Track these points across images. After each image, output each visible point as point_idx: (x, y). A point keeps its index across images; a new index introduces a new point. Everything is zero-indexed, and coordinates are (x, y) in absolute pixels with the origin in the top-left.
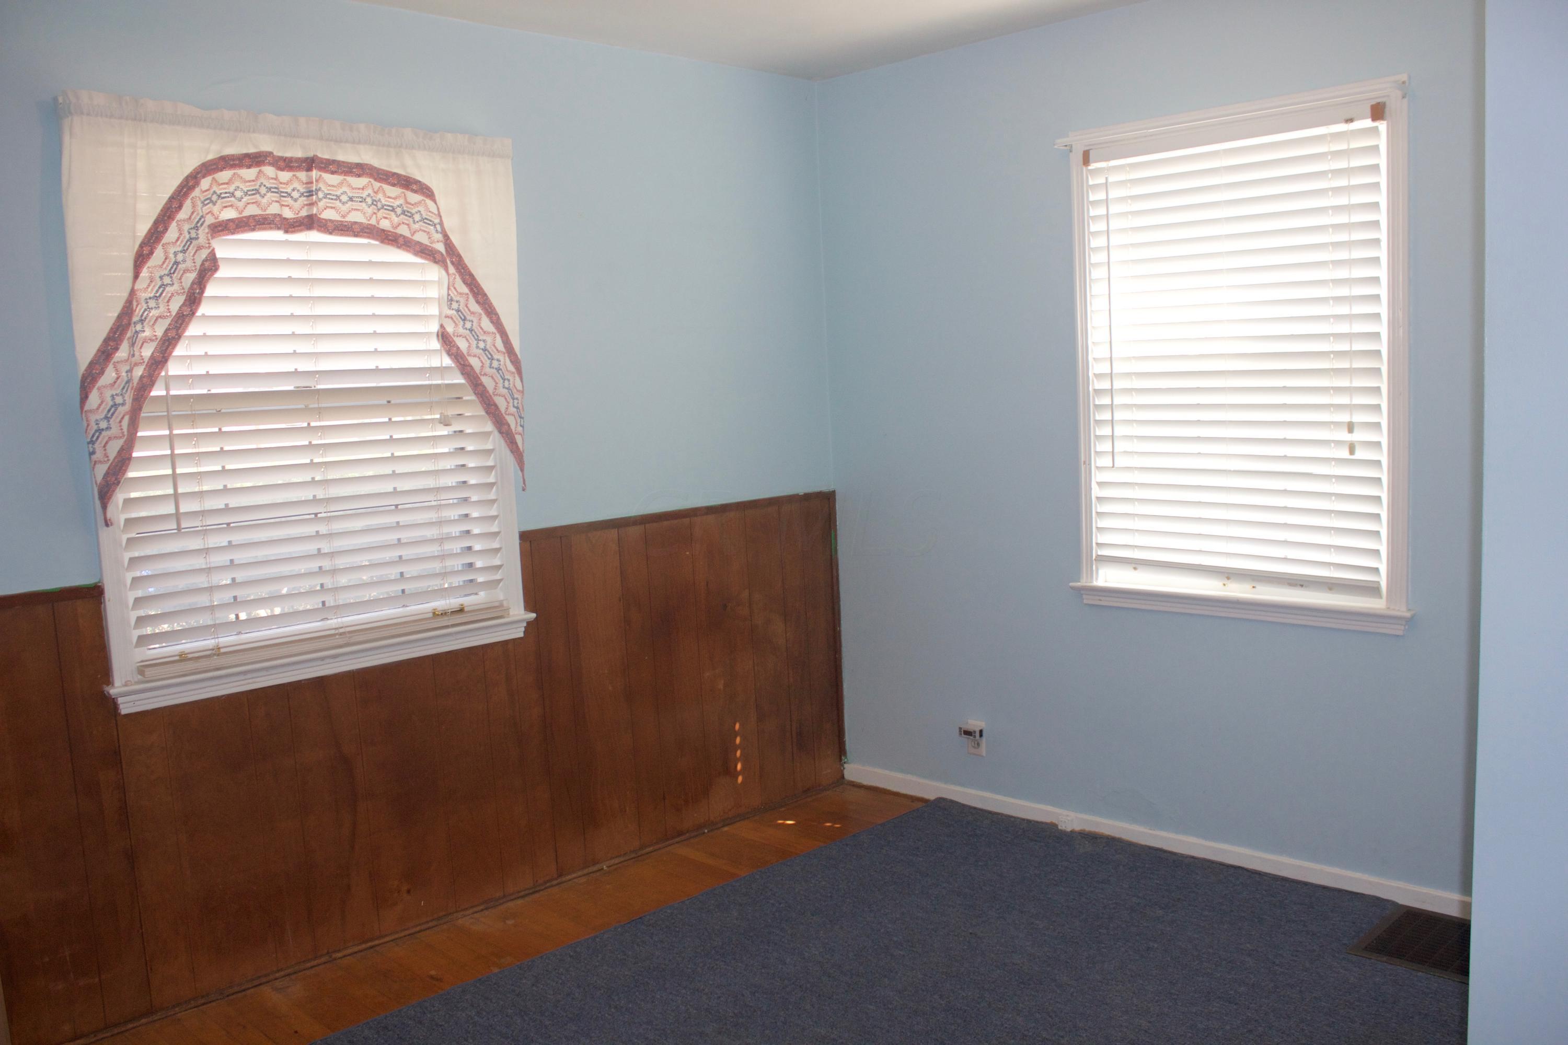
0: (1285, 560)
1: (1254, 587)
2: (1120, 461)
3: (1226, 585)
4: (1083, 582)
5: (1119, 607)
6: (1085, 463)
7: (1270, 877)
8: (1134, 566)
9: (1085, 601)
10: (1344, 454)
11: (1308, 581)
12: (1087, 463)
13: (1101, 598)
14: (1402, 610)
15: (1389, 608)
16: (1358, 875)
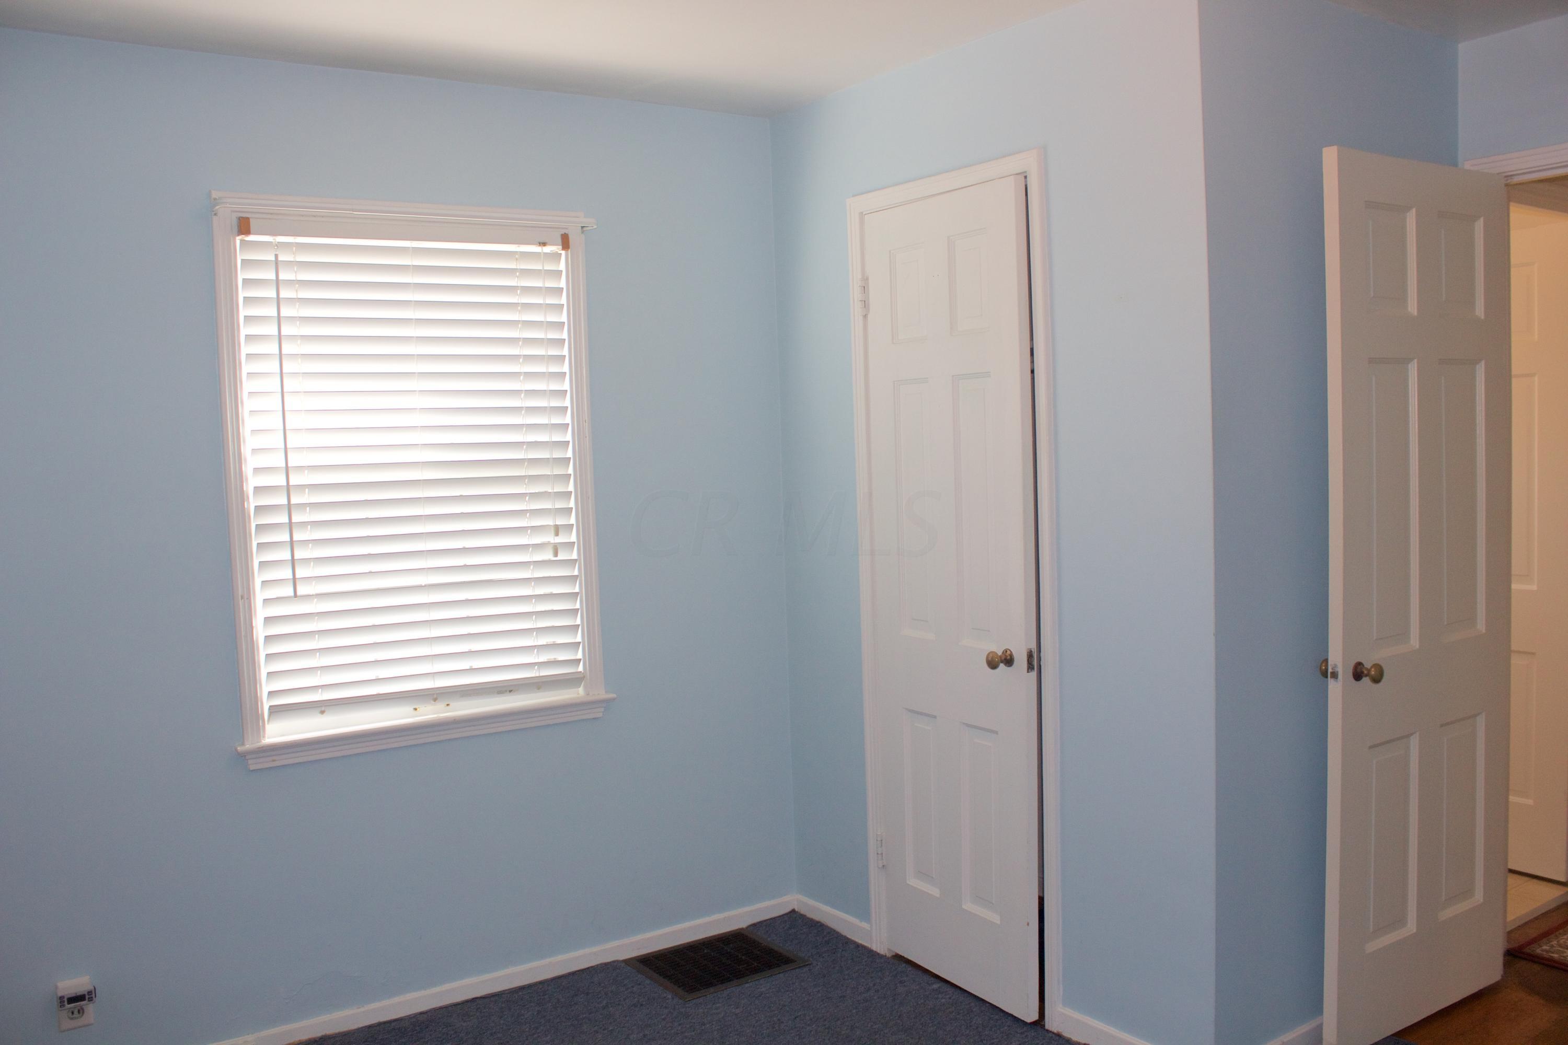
0: (472, 670)
1: (448, 705)
2: (302, 590)
3: (418, 710)
4: (248, 746)
5: (271, 768)
6: (242, 597)
7: (508, 993)
8: (320, 709)
9: (252, 768)
10: (548, 555)
11: (515, 685)
12: (246, 597)
13: (274, 758)
14: (601, 694)
15: (588, 695)
16: (580, 952)
